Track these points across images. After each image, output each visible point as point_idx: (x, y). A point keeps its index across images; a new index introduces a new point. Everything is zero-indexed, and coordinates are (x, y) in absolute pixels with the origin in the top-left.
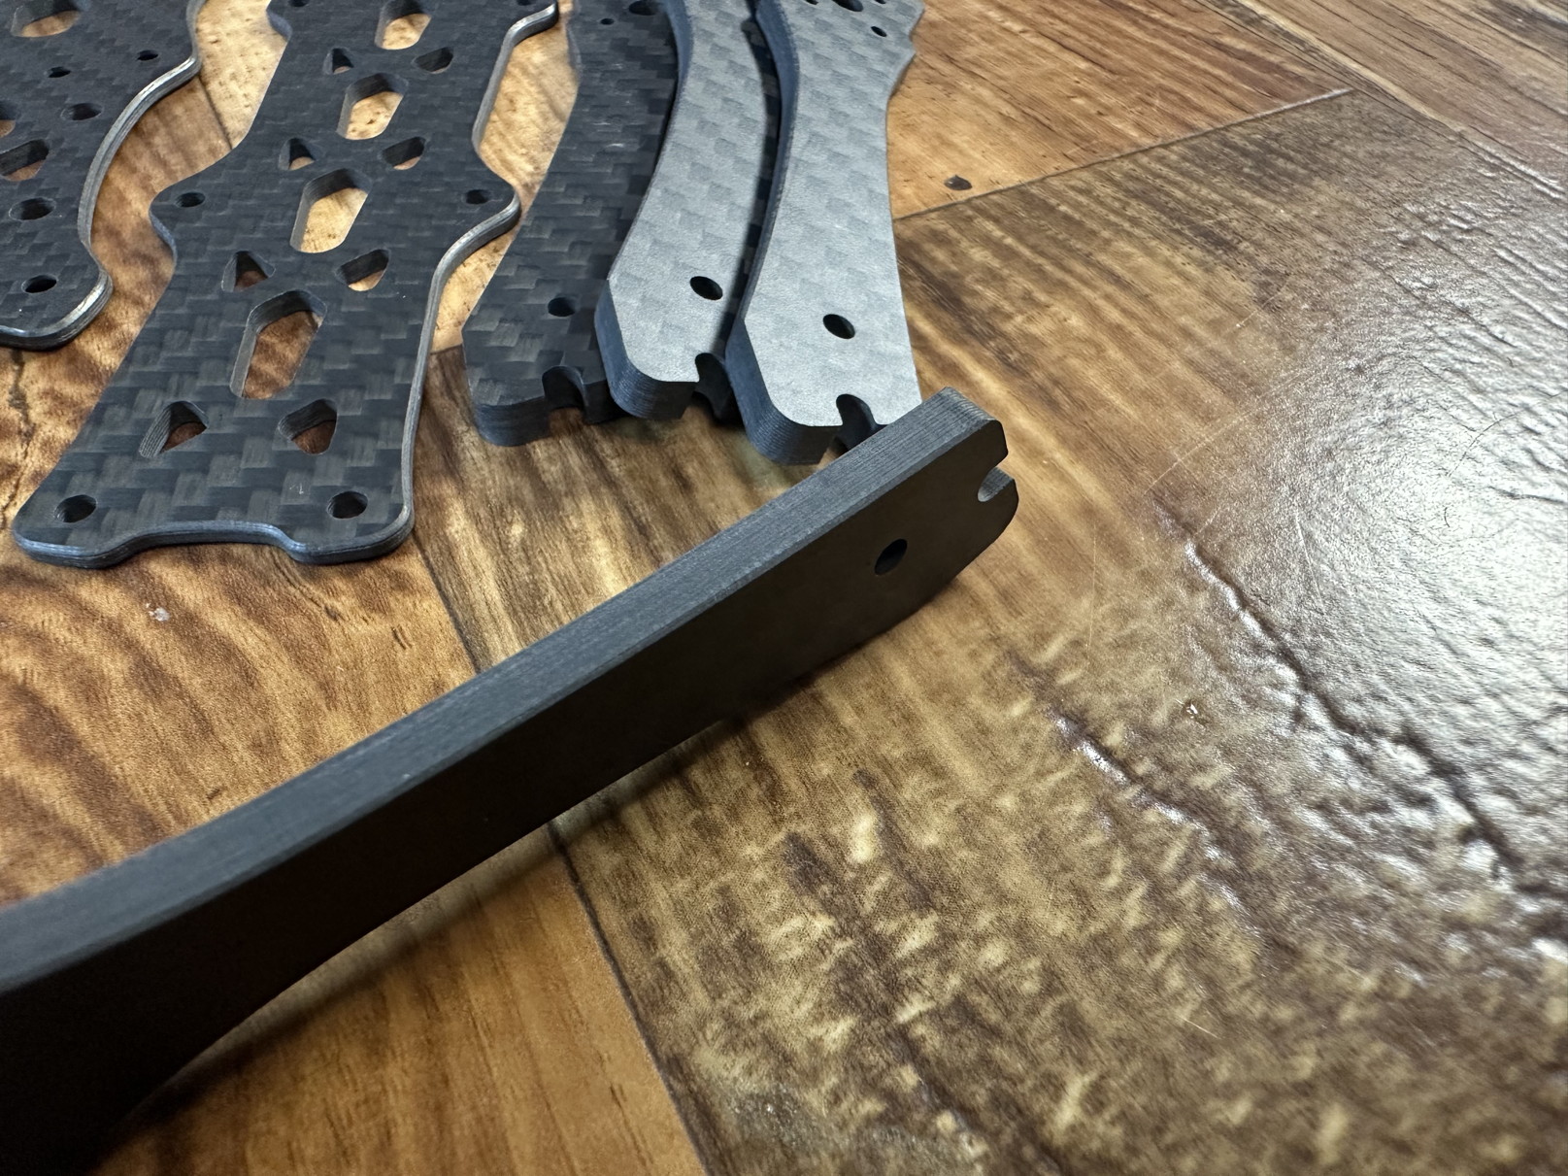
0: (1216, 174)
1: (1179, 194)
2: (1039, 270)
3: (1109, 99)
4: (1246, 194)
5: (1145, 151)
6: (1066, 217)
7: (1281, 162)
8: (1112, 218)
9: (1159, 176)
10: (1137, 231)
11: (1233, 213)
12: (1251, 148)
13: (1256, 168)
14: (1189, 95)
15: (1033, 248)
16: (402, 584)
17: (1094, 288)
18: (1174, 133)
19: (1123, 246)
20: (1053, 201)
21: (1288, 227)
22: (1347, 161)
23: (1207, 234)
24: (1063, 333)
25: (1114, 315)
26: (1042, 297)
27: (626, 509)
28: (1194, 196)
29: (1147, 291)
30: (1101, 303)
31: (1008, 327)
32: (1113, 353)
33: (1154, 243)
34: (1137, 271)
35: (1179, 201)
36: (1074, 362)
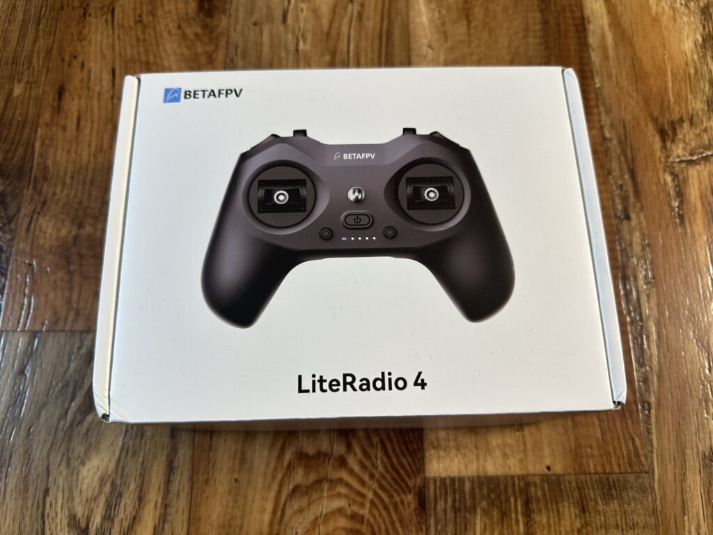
0: (598, 488)
1: (587, 492)
2: (547, 502)
3: (595, 452)
4: (599, 498)
5: (590, 474)
6: (561, 489)
7: (613, 492)
8: (570, 494)
9: (587, 485)
10: (571, 501)
11: (593, 503)
12: (612, 483)
13: (608, 490)
14: (613, 458)
15: (550, 496)
16: (421, 530)
17: (553, 513)
18: (600, 470)
19: (566, 504)
20: (562, 483)
21: (599, 511)
22: (626, 497)
23: (583, 507)
24: (541, 522)
25: (552, 522)
26: (543, 511)
27: (456, 530)
28: (589, 494)
29: (561, 517)
30: (552, 517)
31: (533, 516)
32: (545, 532)
33: (572, 505)
34: (564, 511)
35: (585, 494)
36: (538, 530)
